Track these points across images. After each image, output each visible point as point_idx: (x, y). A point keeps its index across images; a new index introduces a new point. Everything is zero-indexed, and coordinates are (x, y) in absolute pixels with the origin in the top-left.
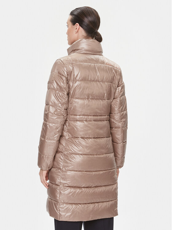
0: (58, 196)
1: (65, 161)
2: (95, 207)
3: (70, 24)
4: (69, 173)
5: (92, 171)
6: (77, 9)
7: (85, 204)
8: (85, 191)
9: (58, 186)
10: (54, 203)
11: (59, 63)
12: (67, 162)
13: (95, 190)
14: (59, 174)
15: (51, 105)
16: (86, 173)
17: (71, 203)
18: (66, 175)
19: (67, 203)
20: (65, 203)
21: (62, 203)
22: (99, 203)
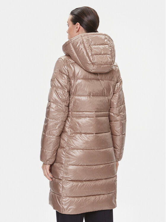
0: (61, 190)
1: (67, 156)
2: (96, 199)
3: (71, 23)
4: (71, 167)
5: (92, 165)
6: (77, 9)
7: (87, 196)
8: (86, 184)
9: (61, 181)
10: (57, 197)
11: (60, 62)
12: (68, 157)
13: (96, 183)
14: (61, 169)
15: (52, 102)
16: (87, 167)
17: (73, 196)
18: (68, 170)
19: (69, 197)
20: (68, 197)
21: (65, 196)
22: (100, 196)
